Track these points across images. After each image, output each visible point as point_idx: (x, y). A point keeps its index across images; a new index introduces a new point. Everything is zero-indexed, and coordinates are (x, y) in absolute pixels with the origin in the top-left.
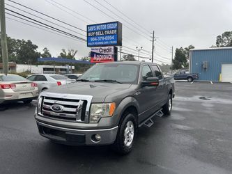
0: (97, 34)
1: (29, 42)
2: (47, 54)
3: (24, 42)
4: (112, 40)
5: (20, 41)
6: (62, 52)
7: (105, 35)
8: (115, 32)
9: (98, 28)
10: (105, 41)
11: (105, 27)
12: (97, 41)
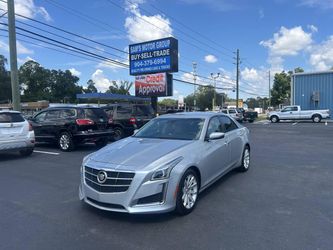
0: (144, 56)
1: (68, 73)
2: (92, 88)
3: (61, 73)
4: (164, 64)
5: (55, 72)
6: (112, 85)
7: (154, 58)
8: (167, 52)
9: (144, 48)
10: (154, 65)
11: (153, 46)
12: (143, 67)
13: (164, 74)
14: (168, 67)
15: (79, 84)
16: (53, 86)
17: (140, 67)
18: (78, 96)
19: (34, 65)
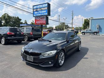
0: (38, 10)
1: (18, 18)
2: (26, 23)
3: (16, 17)
4: (45, 13)
5: (14, 17)
7: (41, 10)
8: (46, 8)
9: (38, 7)
10: (41, 13)
11: (41, 6)
12: (38, 14)
13: (45, 17)
14: (47, 14)
15: (21, 21)
16: (13, 22)
17: (37, 14)
18: (21, 25)
19: (7, 15)
